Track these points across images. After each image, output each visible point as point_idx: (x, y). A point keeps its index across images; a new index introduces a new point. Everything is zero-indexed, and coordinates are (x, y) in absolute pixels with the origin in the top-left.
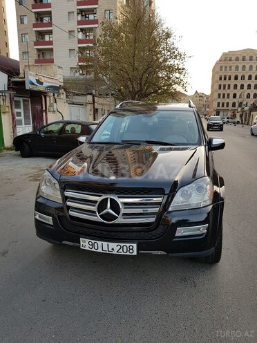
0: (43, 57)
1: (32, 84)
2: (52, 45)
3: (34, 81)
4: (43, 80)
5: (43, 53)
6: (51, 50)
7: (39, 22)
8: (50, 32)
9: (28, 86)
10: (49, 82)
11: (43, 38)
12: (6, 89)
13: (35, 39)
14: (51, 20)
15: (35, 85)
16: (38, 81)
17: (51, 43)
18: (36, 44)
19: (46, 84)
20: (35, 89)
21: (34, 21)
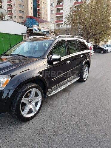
0: (59, 20)
1: (36, 30)
2: (63, 14)
3: (37, 29)
4: (41, 28)
5: (59, 18)
6: (62, 17)
7: (58, 5)
8: (62, 9)
9: (34, 31)
10: (44, 30)
11: (60, 12)
12: (26, 33)
13: (56, 12)
14: (63, 3)
15: (37, 31)
16: (39, 29)
17: (62, 13)
18: (56, 14)
19: (42, 31)
20: (37, 32)
21: (56, 4)
